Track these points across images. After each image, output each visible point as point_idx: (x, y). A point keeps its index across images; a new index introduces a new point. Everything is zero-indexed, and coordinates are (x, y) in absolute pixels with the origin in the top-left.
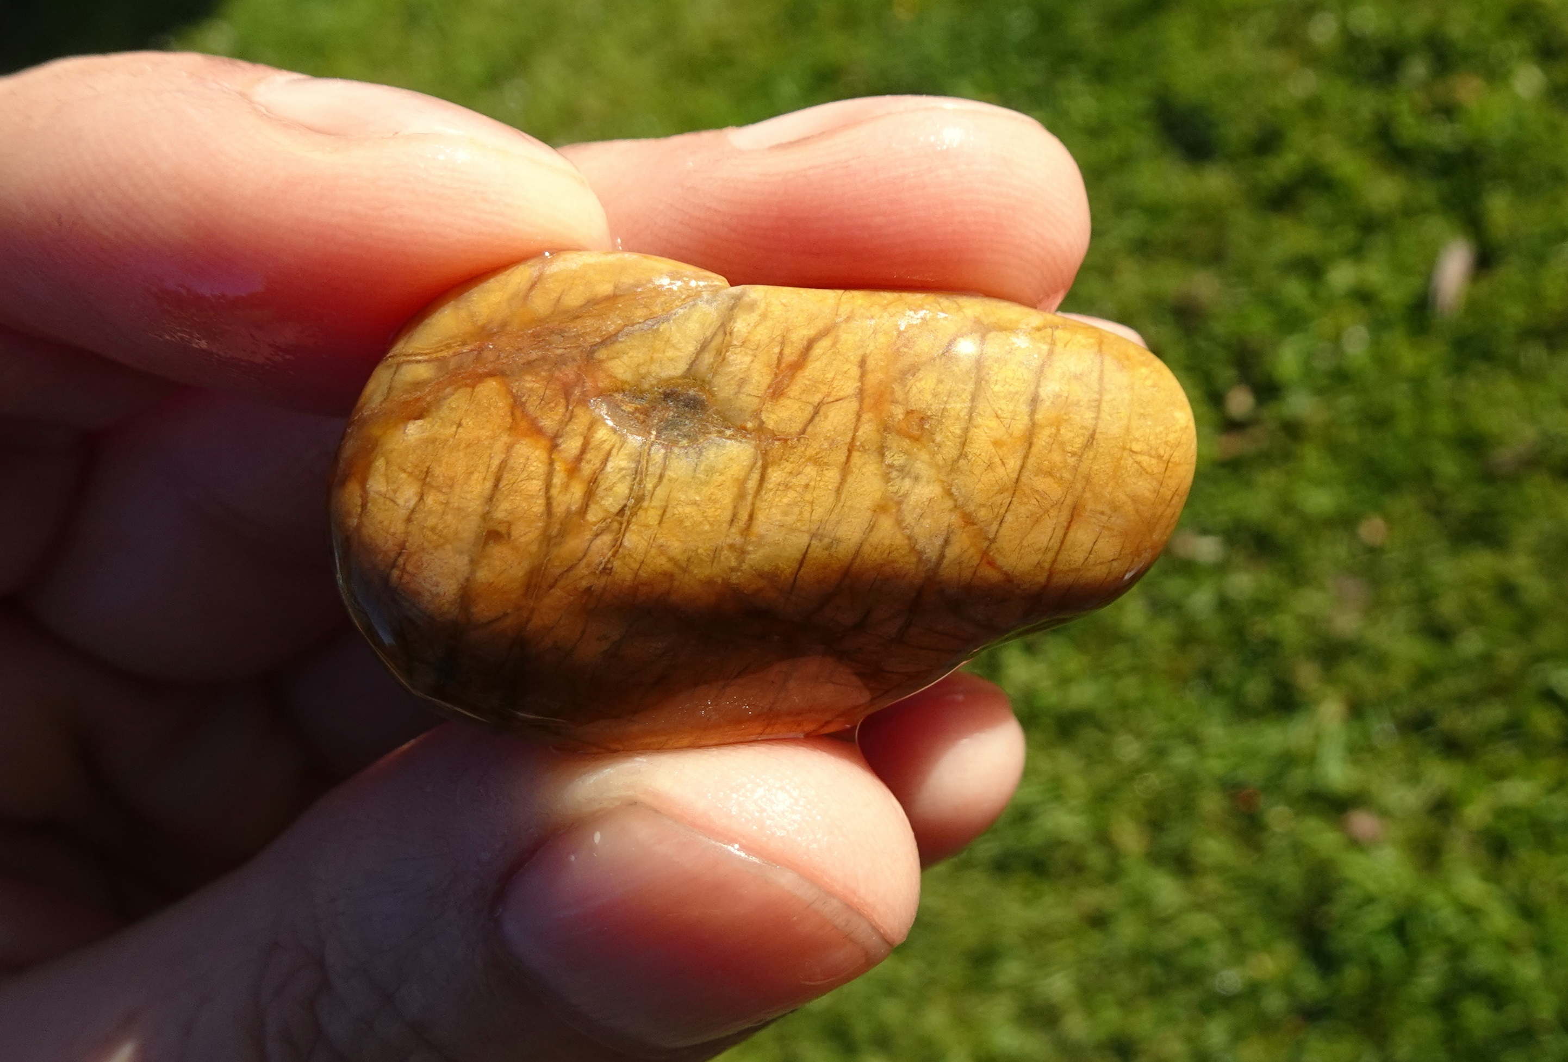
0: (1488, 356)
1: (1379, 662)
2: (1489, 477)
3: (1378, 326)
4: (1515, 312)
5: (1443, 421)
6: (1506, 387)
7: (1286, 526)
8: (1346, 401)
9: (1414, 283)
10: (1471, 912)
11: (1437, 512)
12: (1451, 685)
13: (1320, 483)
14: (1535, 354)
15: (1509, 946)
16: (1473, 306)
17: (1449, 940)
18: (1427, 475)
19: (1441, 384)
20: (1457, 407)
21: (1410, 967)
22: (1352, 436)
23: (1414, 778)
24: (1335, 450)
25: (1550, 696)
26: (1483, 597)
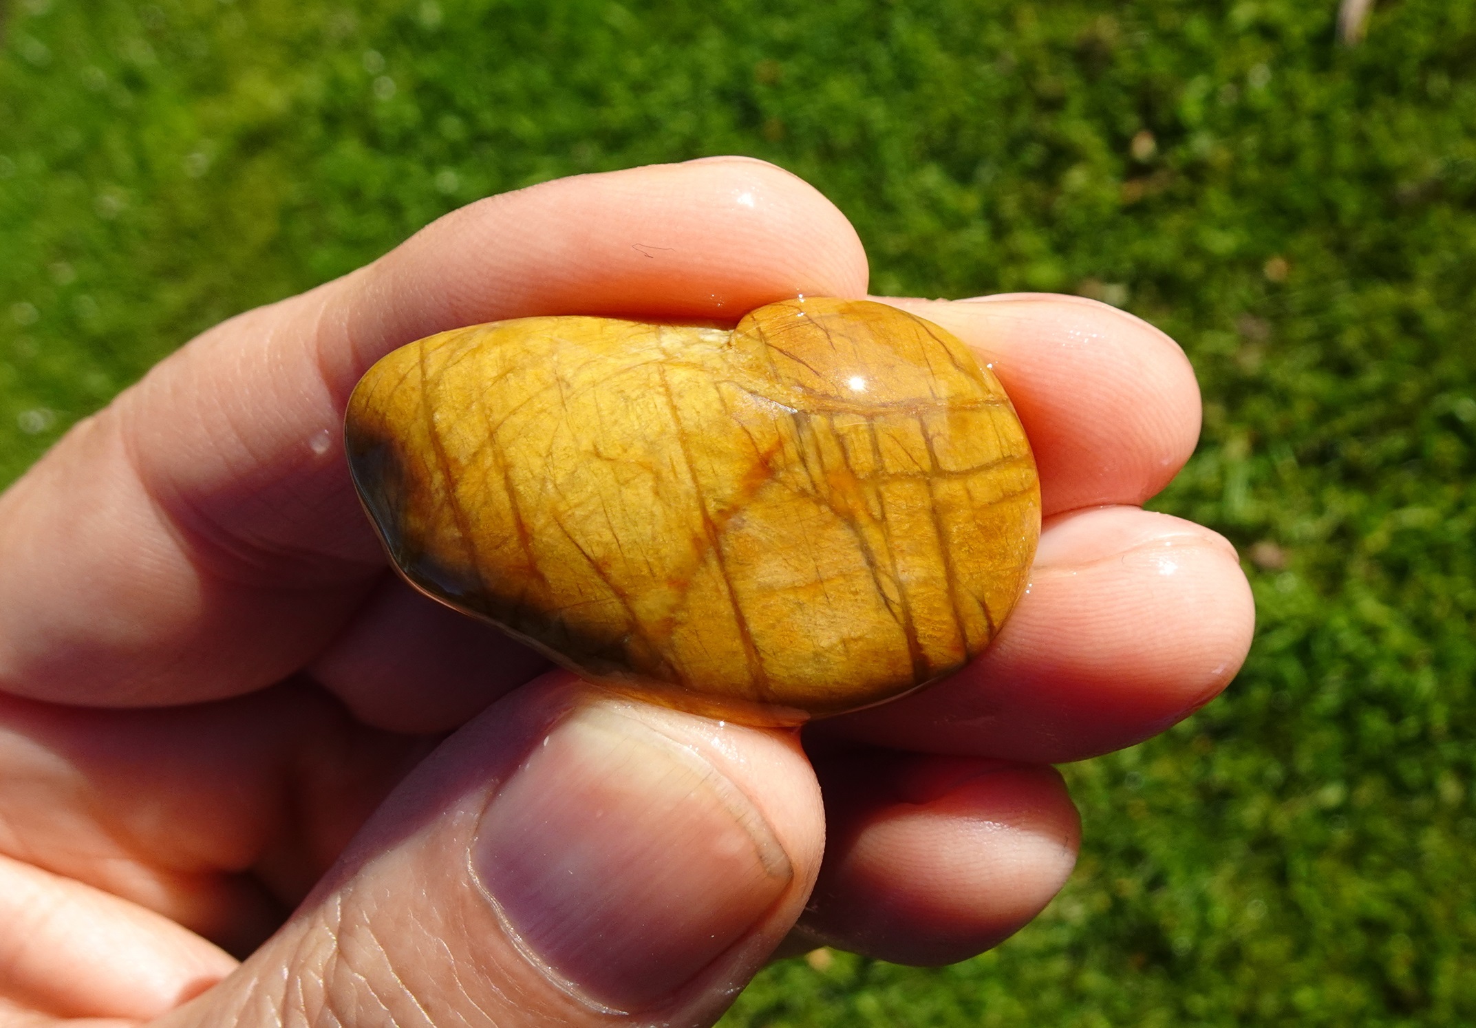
0: (1394, 88)
1: (1283, 398)
2: (1392, 209)
3: (1282, 63)
4: (1421, 41)
5: (1346, 155)
6: (1409, 119)
7: (1193, 269)
8: (1250, 141)
9: (1319, 16)
10: (1372, 632)
11: (1340, 248)
12: (1353, 417)
13: (1224, 226)
14: (1438, 83)
15: (1406, 662)
16: (1376, 38)
17: (1349, 658)
18: (1330, 210)
19: (1343, 118)
20: (1362, 140)
21: (1313, 687)
22: (1252, 174)
23: (1319, 509)
24: (1238, 192)
25: (1450, 423)
26: (1385, 330)
